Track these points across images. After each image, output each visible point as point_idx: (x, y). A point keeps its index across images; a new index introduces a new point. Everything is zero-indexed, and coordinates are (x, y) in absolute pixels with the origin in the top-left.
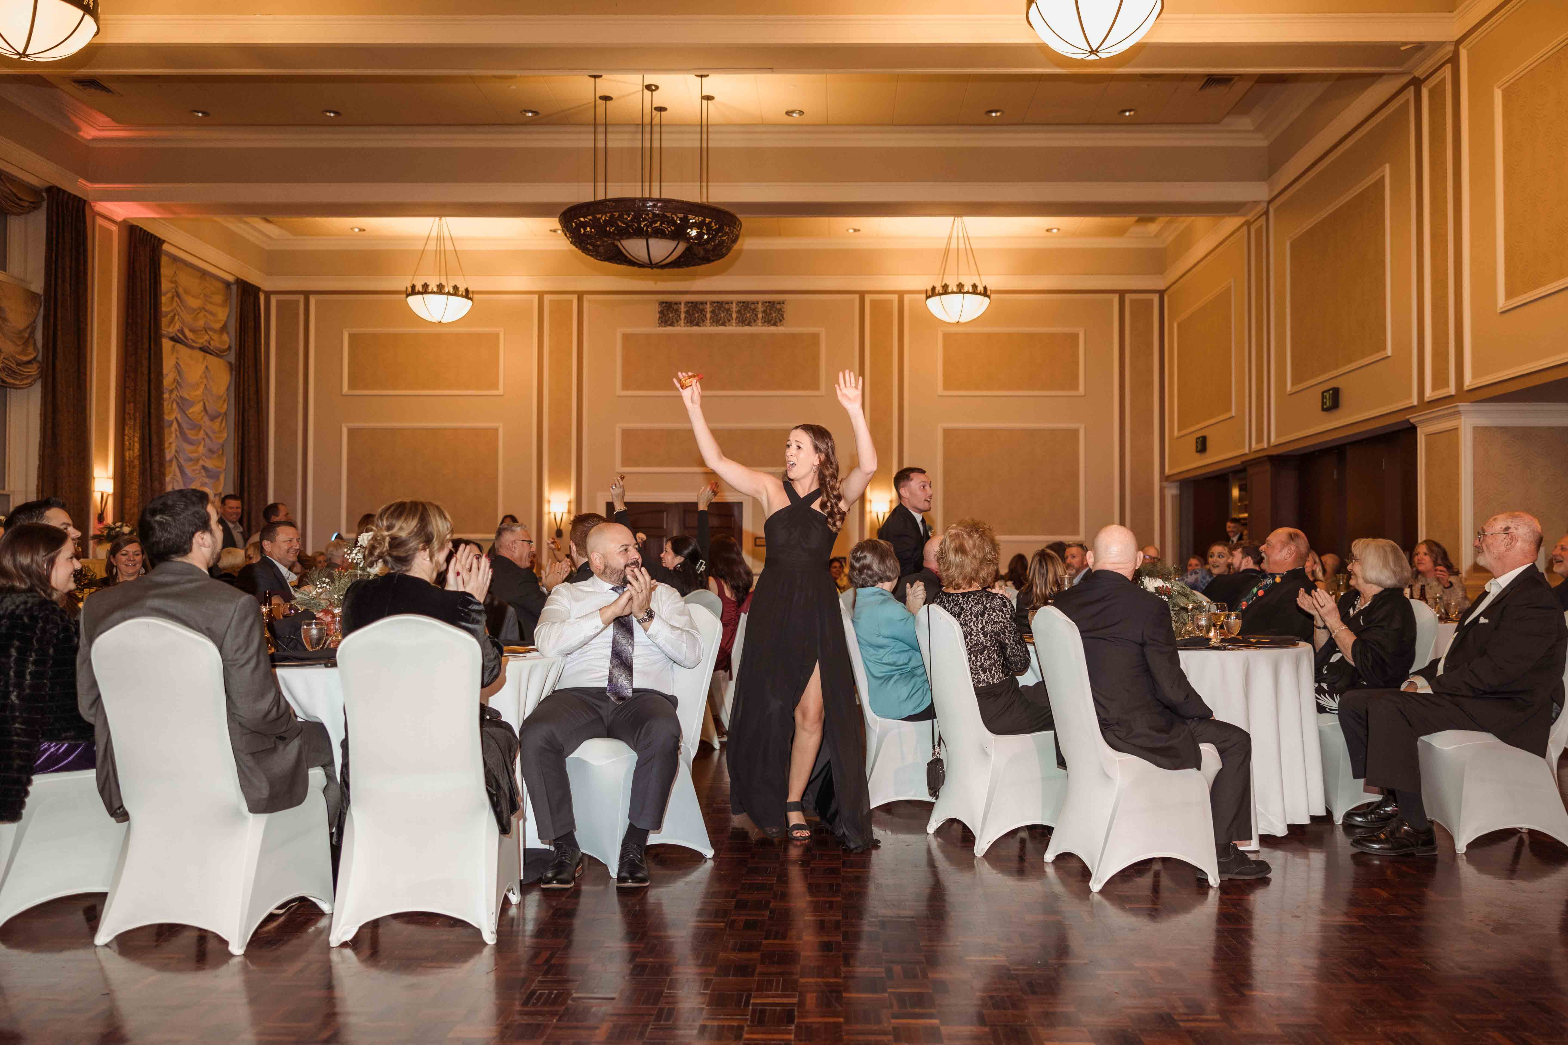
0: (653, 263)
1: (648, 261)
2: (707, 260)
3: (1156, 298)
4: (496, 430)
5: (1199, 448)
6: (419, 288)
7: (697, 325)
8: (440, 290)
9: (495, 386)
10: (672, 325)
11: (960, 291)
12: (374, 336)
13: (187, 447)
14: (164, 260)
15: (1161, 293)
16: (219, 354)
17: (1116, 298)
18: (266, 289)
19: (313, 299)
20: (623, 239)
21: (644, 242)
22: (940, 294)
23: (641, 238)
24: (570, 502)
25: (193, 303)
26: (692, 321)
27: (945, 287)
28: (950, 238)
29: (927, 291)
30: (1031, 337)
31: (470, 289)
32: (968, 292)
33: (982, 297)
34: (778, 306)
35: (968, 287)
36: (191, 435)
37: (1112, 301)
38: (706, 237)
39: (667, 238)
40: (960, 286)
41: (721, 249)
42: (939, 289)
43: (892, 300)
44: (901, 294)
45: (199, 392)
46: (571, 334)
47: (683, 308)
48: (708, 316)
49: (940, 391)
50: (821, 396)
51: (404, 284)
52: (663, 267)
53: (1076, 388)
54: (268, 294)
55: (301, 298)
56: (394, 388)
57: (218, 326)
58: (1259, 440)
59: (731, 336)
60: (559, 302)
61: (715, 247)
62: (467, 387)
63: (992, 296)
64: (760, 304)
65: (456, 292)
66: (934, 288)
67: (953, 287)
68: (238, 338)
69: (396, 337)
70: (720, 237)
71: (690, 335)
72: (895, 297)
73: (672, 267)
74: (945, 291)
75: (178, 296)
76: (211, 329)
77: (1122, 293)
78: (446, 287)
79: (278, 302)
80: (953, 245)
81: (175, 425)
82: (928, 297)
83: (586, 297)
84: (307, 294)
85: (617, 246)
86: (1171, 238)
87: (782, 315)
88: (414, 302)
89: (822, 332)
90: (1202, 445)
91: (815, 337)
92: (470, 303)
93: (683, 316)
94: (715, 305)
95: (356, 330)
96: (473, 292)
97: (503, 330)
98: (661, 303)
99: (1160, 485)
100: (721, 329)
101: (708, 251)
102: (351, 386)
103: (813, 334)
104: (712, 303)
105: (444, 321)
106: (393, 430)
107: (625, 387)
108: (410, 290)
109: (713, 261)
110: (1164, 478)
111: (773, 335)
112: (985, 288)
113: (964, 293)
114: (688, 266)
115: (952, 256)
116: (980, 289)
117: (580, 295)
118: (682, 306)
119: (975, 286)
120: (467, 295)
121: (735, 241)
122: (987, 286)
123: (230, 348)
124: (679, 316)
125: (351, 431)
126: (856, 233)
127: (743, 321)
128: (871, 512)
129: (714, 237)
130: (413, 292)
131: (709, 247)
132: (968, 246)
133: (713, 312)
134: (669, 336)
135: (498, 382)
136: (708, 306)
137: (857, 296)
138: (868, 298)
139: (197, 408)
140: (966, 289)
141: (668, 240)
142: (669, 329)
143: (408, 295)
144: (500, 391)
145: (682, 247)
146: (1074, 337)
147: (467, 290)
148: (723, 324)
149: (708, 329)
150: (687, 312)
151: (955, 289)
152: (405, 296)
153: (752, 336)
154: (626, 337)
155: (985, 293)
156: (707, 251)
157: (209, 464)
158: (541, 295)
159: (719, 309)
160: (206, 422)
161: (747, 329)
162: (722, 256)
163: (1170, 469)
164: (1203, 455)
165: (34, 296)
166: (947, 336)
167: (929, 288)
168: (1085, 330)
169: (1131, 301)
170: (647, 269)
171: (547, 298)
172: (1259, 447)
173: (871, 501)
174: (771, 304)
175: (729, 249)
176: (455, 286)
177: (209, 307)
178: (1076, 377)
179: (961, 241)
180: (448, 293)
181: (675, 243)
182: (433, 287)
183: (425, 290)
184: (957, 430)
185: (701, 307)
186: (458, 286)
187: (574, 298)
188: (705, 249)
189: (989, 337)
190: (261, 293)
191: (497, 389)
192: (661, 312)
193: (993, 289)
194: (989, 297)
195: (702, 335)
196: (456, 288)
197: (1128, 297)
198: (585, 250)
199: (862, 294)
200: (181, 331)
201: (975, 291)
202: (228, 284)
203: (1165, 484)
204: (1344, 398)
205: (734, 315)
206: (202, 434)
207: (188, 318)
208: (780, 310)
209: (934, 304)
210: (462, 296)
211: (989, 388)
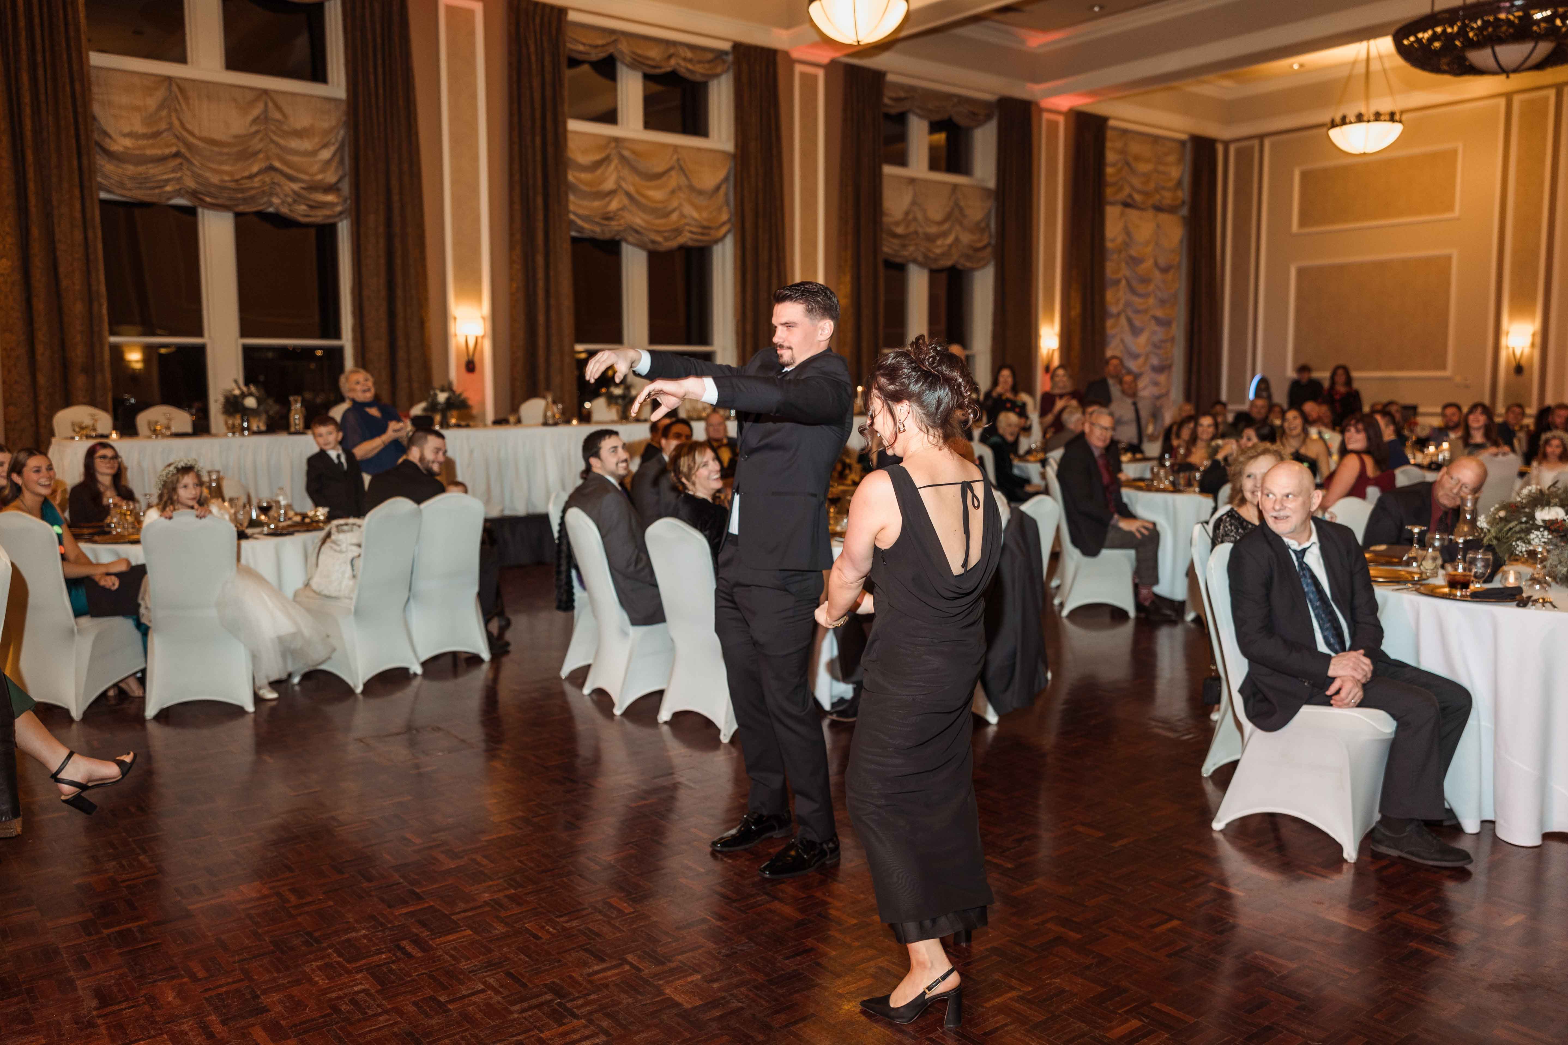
0: (1508, 70)
4: (1449, 258)
6: (1338, 119)
8: (1360, 118)
9: (1448, 208)
13: (1137, 300)
14: (1109, 134)
16: (1172, 210)
18: (1224, 139)
19: (1267, 143)
24: (1534, 335)
25: (1143, 167)
36: (1140, 288)
45: (1149, 249)
51: (1326, 118)
54: (1226, 144)
55: (1256, 142)
56: (1343, 222)
57: (1171, 184)
60: (1531, 101)
62: (1421, 213)
65: (1377, 117)
68: (1192, 192)
75: (1128, 164)
76: (1163, 188)
78: (1366, 114)
79: (1236, 149)
81: (1124, 282)
84: (1261, 137)
88: (1335, 134)
92: (1399, 126)
95: (1302, 168)
96: (1398, 114)
97: (1460, 144)
102: (1302, 223)
106: (1341, 268)
108: (1329, 123)
117: (1560, 87)
120: (1392, 117)
123: (1183, 203)
125: (1301, 272)
130: (1333, 125)
135: (1454, 204)
139: (1149, 264)
143: (1328, 129)
144: (1456, 213)
147: (1393, 113)
152: (1325, 129)
157: (1159, 313)
158: (1506, 96)
160: (1157, 274)
165: (987, 190)
171: (1516, 98)
177: (1161, 168)
180: (1369, 120)
182: (1352, 116)
183: (1344, 121)
187: (1552, 92)
190: (1219, 144)
191: (1452, 211)
196: (1376, 114)
200: (1130, 196)
202: (1183, 143)
206: (1151, 287)
207: (1136, 182)
210: (1387, 120)
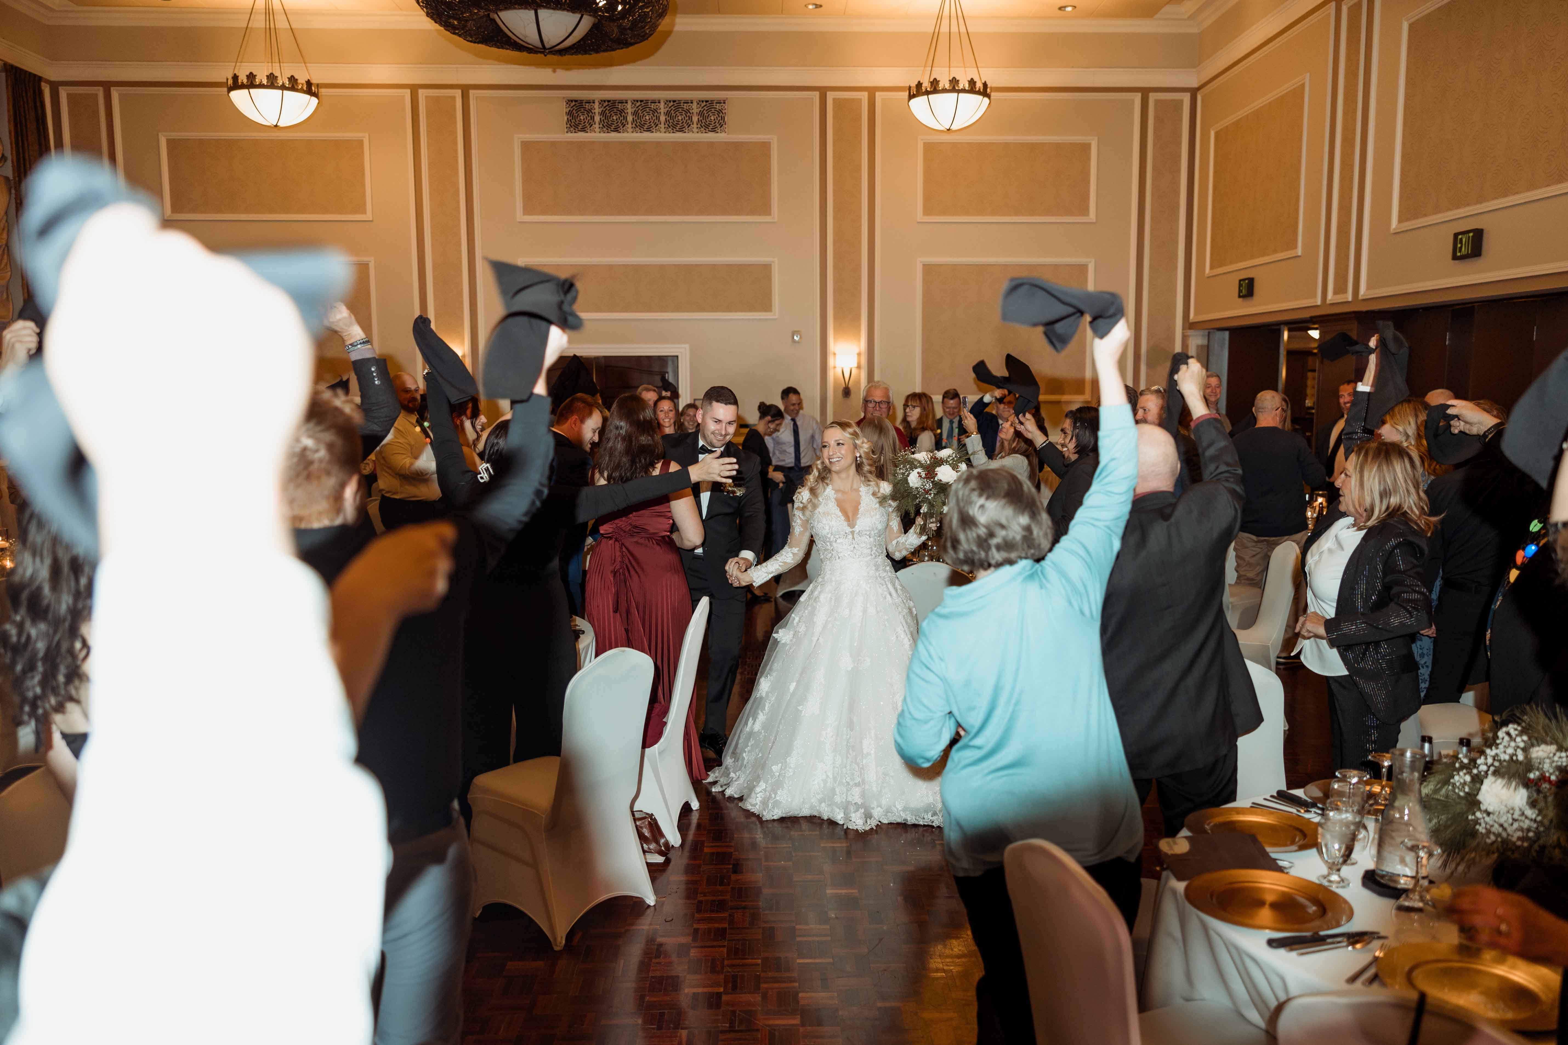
0: (547, 46)
1: (539, 44)
2: (624, 43)
3: (1186, 98)
4: (366, 267)
5: (1244, 292)
6: (243, 78)
7: (616, 130)
8: (272, 82)
9: (362, 209)
10: (583, 130)
11: (954, 87)
12: (201, 143)
15: (1194, 92)
17: (1137, 98)
18: (52, 79)
19: (115, 93)
20: (501, 10)
21: (532, 13)
22: (927, 93)
23: (526, 8)
26: (609, 125)
27: (935, 83)
28: (940, 17)
29: (910, 88)
30: (1033, 147)
31: (314, 81)
32: (964, 91)
33: (981, 97)
34: (718, 107)
35: (964, 84)
37: (1132, 102)
38: (620, 8)
39: (564, 10)
40: (954, 81)
41: (643, 27)
42: (926, 85)
43: (861, 99)
44: (872, 91)
46: (455, 142)
47: (597, 109)
48: (630, 118)
49: (920, 216)
50: (774, 222)
51: (224, 74)
52: (562, 52)
53: (1085, 211)
54: (55, 87)
55: (100, 91)
56: (233, 211)
58: (1340, 288)
59: (659, 144)
60: (437, 99)
61: (634, 22)
62: (326, 211)
63: (993, 94)
64: (695, 104)
65: (293, 85)
66: (919, 85)
67: (944, 83)
68: (14, 146)
69: (229, 144)
70: (641, 8)
71: (606, 144)
72: (864, 96)
73: (576, 53)
74: (935, 88)
77: (1145, 92)
78: (279, 78)
79: (69, 96)
80: (945, 29)
82: (911, 97)
83: (472, 92)
84: (107, 86)
85: (494, 20)
86: (1209, 22)
87: (723, 118)
88: (239, 97)
89: (773, 140)
90: (1247, 289)
91: (765, 147)
92: (314, 101)
93: (597, 118)
94: (638, 104)
95: (175, 135)
96: (318, 85)
97: (367, 135)
98: (569, 101)
99: (1183, 333)
100: (646, 136)
101: (625, 29)
102: (177, 207)
103: (764, 143)
104: (635, 101)
105: (282, 124)
107: (527, 210)
108: (230, 82)
109: (632, 44)
110: (1189, 325)
111: (711, 144)
112: (985, 85)
113: (959, 91)
114: (597, 51)
115: (943, 42)
116: (979, 85)
117: (465, 89)
118: (596, 105)
119: (972, 82)
120: (310, 89)
121: (662, 15)
122: (987, 83)
124: (593, 118)
126: (817, 10)
127: (674, 126)
128: (835, 367)
129: (633, 7)
130: (236, 85)
131: (626, 23)
132: (963, 30)
133: (635, 113)
134: (581, 144)
135: (365, 204)
136: (629, 105)
137: (817, 94)
138: (830, 96)
140: (961, 86)
141: (565, 13)
142: (581, 136)
143: (231, 89)
144: (369, 216)
145: (587, 22)
146: (1086, 147)
147: (309, 83)
148: (649, 130)
149: (630, 136)
150: (602, 113)
151: (947, 86)
152: (226, 89)
153: (685, 145)
154: (526, 146)
155: (984, 92)
156: (622, 30)
158: (414, 89)
159: (643, 110)
161: (678, 136)
162: (644, 37)
163: (1196, 314)
164: (1248, 301)
166: (929, 148)
167: (913, 84)
168: (1099, 138)
169: (1157, 102)
170: (539, 55)
171: (422, 93)
172: (1340, 298)
173: (835, 354)
174: (708, 105)
175: (654, 27)
176: (292, 76)
178: (1085, 197)
179: (954, 22)
180: (283, 88)
181: (578, 16)
182: (261, 78)
183: (251, 83)
184: (940, 265)
185: (620, 106)
186: (296, 77)
187: (458, 93)
188: (619, 27)
189: (982, 147)
190: (43, 84)
191: (364, 212)
192: (569, 113)
193: (993, 86)
194: (988, 96)
195: (622, 143)
196: (292, 79)
197: (1153, 97)
198: (447, 26)
199: (823, 91)
201: (972, 88)
203: (1190, 332)
204: (1488, 243)
205: (663, 118)
208: (720, 111)
209: (918, 105)
210: (301, 91)
211: (981, 213)
